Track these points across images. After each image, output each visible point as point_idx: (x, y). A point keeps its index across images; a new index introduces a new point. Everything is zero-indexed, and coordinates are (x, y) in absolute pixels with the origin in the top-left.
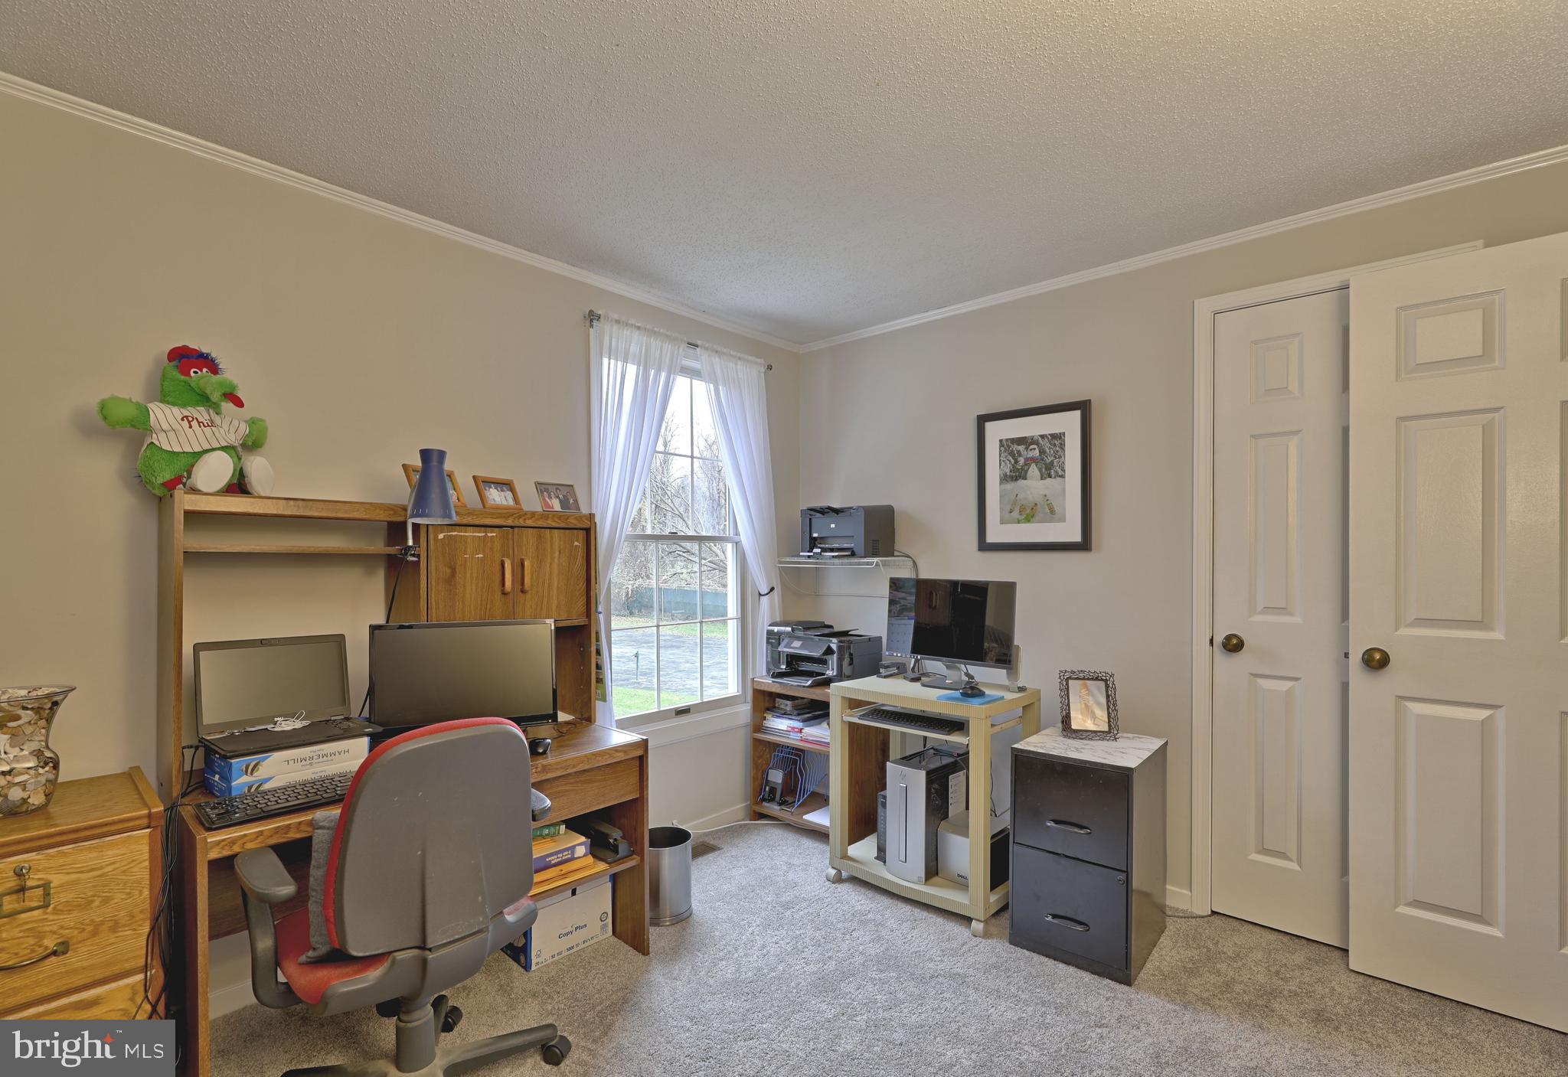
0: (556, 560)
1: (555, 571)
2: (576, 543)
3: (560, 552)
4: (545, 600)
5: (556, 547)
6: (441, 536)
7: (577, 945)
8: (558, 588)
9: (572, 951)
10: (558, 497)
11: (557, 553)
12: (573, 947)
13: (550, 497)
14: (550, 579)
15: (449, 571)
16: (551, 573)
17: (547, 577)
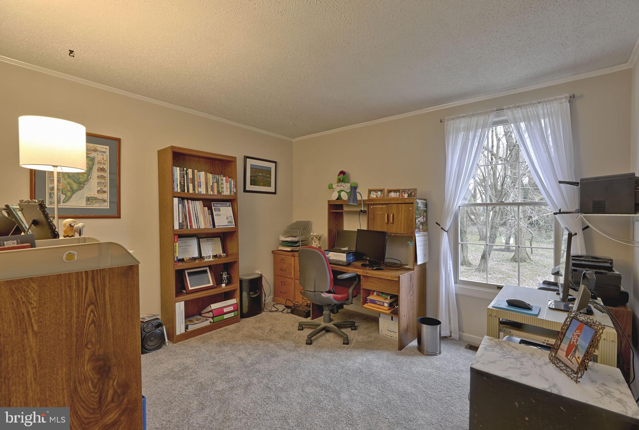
0: (403, 214)
1: (403, 217)
2: (410, 208)
3: (404, 211)
4: (399, 227)
5: (403, 210)
6: (371, 207)
7: (393, 337)
8: (404, 223)
9: (391, 337)
10: (408, 193)
11: (404, 212)
12: (392, 337)
13: (405, 193)
14: (401, 220)
15: (373, 217)
16: (401, 218)
17: (400, 219)
